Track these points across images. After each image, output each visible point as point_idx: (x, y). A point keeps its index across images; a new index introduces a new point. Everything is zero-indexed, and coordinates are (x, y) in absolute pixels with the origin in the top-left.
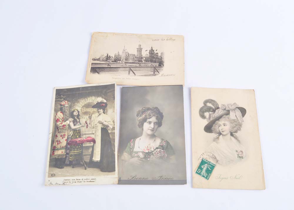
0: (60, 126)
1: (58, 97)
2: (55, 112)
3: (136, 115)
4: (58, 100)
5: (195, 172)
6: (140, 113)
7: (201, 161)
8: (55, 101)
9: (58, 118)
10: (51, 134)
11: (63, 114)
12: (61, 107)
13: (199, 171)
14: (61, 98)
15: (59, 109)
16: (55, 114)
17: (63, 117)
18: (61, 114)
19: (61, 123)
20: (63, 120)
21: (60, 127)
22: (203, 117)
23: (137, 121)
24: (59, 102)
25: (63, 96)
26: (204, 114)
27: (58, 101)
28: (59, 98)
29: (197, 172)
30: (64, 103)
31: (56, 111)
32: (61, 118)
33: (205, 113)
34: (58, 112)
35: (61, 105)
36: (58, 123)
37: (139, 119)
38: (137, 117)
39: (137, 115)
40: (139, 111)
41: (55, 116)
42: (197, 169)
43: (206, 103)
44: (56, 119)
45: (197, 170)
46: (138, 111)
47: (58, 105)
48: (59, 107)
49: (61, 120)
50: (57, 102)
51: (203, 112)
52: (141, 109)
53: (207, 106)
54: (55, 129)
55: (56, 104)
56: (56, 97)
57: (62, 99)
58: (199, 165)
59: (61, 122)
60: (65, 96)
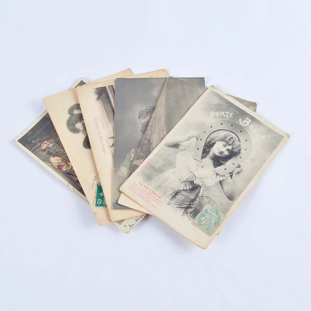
0: (70, 169)
1: (29, 146)
2: (46, 162)
3: (137, 117)
4: (33, 149)
5: (95, 205)
6: (143, 113)
7: (96, 189)
8: (32, 152)
9: (57, 165)
10: (70, 185)
11: (57, 156)
12: (46, 152)
13: (99, 203)
14: (35, 144)
15: (47, 156)
16: (50, 164)
17: (62, 159)
18: (56, 158)
19: (67, 167)
20: (66, 162)
21: (70, 171)
22: (75, 131)
23: (139, 125)
24: (38, 150)
25: (35, 140)
26: (75, 127)
27: (36, 149)
28: (33, 146)
29: (97, 205)
30: (45, 145)
31: (46, 160)
32: (61, 161)
33: (76, 125)
34: (49, 159)
35: (44, 150)
36: (63, 169)
37: (142, 122)
38: (139, 119)
39: (140, 117)
40: (142, 111)
41: (52, 166)
42: (95, 200)
43: (73, 111)
44: (57, 167)
45: (97, 202)
46: (140, 111)
47: (41, 153)
48: (44, 153)
49: (63, 164)
50: (36, 151)
51: (73, 125)
52: (145, 108)
53: (75, 116)
54: (67, 177)
55: (36, 154)
56: (27, 149)
57: (39, 144)
58: (96, 194)
59: (65, 166)
60: (38, 139)
